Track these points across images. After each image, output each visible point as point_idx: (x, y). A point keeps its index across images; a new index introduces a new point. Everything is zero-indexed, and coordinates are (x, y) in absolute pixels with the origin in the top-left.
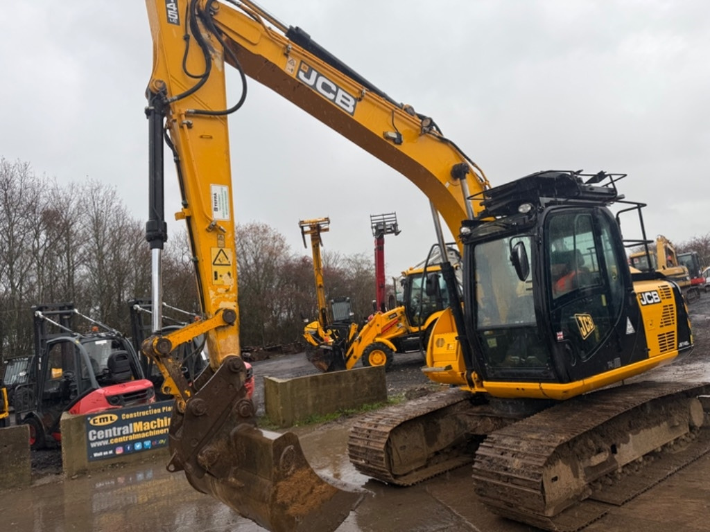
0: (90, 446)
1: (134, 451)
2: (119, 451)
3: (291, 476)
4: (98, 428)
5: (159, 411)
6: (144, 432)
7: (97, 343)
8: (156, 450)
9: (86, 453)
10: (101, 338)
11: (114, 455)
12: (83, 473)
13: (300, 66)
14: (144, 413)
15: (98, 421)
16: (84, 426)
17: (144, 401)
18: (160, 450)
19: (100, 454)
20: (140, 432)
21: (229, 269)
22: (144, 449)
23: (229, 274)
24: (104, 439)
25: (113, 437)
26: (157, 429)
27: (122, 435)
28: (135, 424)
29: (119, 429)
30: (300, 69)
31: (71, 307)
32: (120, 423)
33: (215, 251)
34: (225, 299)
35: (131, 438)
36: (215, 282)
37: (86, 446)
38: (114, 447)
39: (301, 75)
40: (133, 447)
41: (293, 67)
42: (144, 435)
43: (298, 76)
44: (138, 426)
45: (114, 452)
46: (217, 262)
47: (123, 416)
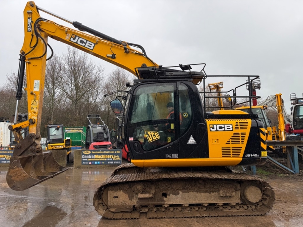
0: (82, 160)
1: (94, 164)
2: (90, 163)
3: (15, 169)
4: (85, 155)
5: (103, 152)
6: (98, 158)
7: (97, 128)
8: (101, 165)
9: (81, 162)
10: (99, 127)
11: (88, 164)
12: (79, 167)
13: (72, 36)
14: (99, 152)
15: (85, 152)
16: (81, 153)
17: (107, 149)
18: (102, 166)
19: (85, 163)
20: (97, 158)
21: (37, 106)
22: (97, 164)
23: (36, 108)
24: (86, 158)
25: (89, 158)
26: (102, 158)
27: (91, 158)
28: (96, 155)
29: (91, 156)
30: (71, 37)
31: (99, 116)
32: (91, 154)
33: (33, 101)
34: (34, 116)
35: (94, 160)
36: (32, 110)
37: (81, 159)
38: (89, 161)
39: (72, 39)
40: (94, 163)
41: (69, 37)
42: (98, 160)
43: (70, 40)
44: (96, 156)
45: (89, 163)
46: (33, 104)
47: (93, 152)
